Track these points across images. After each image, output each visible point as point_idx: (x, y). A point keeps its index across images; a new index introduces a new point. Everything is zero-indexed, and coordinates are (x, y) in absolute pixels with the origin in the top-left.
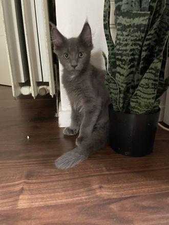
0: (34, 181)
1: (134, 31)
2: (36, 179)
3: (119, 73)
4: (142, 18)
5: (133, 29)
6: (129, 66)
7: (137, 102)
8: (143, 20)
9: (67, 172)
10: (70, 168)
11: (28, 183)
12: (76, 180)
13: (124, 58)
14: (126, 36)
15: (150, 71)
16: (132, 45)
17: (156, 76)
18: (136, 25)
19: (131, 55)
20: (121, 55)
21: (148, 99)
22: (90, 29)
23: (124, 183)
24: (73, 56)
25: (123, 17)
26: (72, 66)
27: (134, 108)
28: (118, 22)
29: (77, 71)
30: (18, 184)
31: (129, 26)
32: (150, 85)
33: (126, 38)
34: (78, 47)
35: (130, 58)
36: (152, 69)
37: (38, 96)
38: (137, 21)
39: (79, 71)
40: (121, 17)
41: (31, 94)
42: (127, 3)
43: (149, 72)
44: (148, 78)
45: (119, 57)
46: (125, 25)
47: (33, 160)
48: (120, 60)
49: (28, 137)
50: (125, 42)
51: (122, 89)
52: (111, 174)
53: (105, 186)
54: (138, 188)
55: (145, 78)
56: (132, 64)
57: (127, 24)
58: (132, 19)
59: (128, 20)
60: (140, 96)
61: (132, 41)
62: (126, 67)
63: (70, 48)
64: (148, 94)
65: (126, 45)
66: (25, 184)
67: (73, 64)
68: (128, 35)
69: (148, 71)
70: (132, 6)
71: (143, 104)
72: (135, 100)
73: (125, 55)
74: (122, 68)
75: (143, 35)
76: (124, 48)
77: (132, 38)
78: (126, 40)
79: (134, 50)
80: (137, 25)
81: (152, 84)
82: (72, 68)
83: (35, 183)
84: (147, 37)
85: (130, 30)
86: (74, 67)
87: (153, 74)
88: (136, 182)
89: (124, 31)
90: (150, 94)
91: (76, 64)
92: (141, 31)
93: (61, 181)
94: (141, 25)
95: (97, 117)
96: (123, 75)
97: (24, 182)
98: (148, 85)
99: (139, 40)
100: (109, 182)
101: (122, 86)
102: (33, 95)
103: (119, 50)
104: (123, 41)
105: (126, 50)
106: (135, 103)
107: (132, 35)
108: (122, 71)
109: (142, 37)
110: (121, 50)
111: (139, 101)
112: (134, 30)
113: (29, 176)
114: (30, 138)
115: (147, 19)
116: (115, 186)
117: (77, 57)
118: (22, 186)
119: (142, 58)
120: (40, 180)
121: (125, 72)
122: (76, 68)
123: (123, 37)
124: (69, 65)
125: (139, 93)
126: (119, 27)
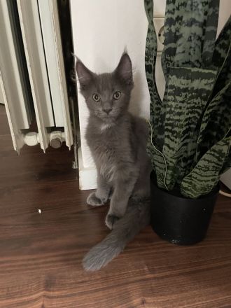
0: (57, 293)
1: (192, 97)
2: (58, 290)
3: (168, 146)
4: (204, 81)
5: (190, 95)
6: (182, 139)
7: (191, 183)
8: (205, 85)
9: (99, 277)
10: (102, 269)
11: (48, 297)
12: (111, 291)
13: (176, 129)
14: (180, 102)
15: (213, 153)
16: (188, 114)
17: (219, 160)
18: (195, 89)
19: (186, 125)
20: (172, 125)
21: (205, 181)
22: (130, 61)
23: (173, 293)
24: (106, 97)
25: (178, 77)
26: (104, 111)
27: (186, 189)
28: (169, 84)
29: (111, 117)
30: (36, 300)
31: (186, 90)
32: (211, 168)
33: (180, 104)
34: (112, 85)
35: (184, 129)
36: (214, 151)
37: (50, 149)
38: (197, 84)
39: (114, 117)
40: (174, 76)
41: (39, 145)
42: (184, 52)
43: (211, 154)
44: (208, 161)
45: (170, 128)
46: (179, 88)
47: (51, 254)
48: (170, 131)
49: (40, 211)
50: (179, 110)
51: (171, 164)
52: (155, 278)
53: (149, 299)
54: (190, 300)
55: (205, 160)
56: (186, 135)
57: (182, 87)
58: (190, 81)
59: (184, 81)
60: (196, 178)
61: (188, 108)
62: (178, 140)
63: (101, 87)
64: (206, 176)
65: (180, 114)
66: (45, 299)
67: (105, 109)
68: (183, 102)
69: (209, 152)
70: (190, 54)
71: (198, 186)
72: (189, 181)
73: (177, 126)
74: (173, 140)
75: (205, 103)
76: (177, 117)
77: (189, 106)
78: (180, 108)
79: (190, 118)
80: (197, 90)
81: (214, 167)
82: (104, 114)
83: (58, 297)
84: (210, 105)
85: (186, 96)
86: (108, 112)
87: (216, 157)
88: (187, 291)
89: (178, 95)
90: (210, 176)
91: (109, 108)
92: (202, 98)
93: (91, 292)
94: (202, 90)
95: (133, 187)
96: (173, 150)
97: (44, 296)
98: (208, 168)
99: (199, 107)
100: (153, 292)
101: (171, 162)
102: (42, 147)
103: (169, 119)
104: (176, 108)
105: (179, 121)
106: (187, 184)
107: (189, 102)
108: (172, 145)
109: (203, 106)
110: (172, 120)
111: (193, 182)
112: (192, 95)
113: (49, 285)
114: (42, 211)
115: (212, 83)
116: (161, 299)
117: (111, 98)
118: (41, 303)
119: (201, 131)
120: (64, 293)
121: (176, 146)
122: (111, 113)
123: (176, 103)
124: (101, 109)
125: (194, 175)
126: (172, 90)
